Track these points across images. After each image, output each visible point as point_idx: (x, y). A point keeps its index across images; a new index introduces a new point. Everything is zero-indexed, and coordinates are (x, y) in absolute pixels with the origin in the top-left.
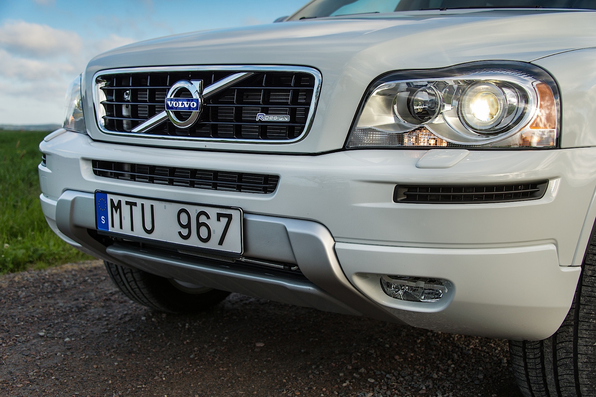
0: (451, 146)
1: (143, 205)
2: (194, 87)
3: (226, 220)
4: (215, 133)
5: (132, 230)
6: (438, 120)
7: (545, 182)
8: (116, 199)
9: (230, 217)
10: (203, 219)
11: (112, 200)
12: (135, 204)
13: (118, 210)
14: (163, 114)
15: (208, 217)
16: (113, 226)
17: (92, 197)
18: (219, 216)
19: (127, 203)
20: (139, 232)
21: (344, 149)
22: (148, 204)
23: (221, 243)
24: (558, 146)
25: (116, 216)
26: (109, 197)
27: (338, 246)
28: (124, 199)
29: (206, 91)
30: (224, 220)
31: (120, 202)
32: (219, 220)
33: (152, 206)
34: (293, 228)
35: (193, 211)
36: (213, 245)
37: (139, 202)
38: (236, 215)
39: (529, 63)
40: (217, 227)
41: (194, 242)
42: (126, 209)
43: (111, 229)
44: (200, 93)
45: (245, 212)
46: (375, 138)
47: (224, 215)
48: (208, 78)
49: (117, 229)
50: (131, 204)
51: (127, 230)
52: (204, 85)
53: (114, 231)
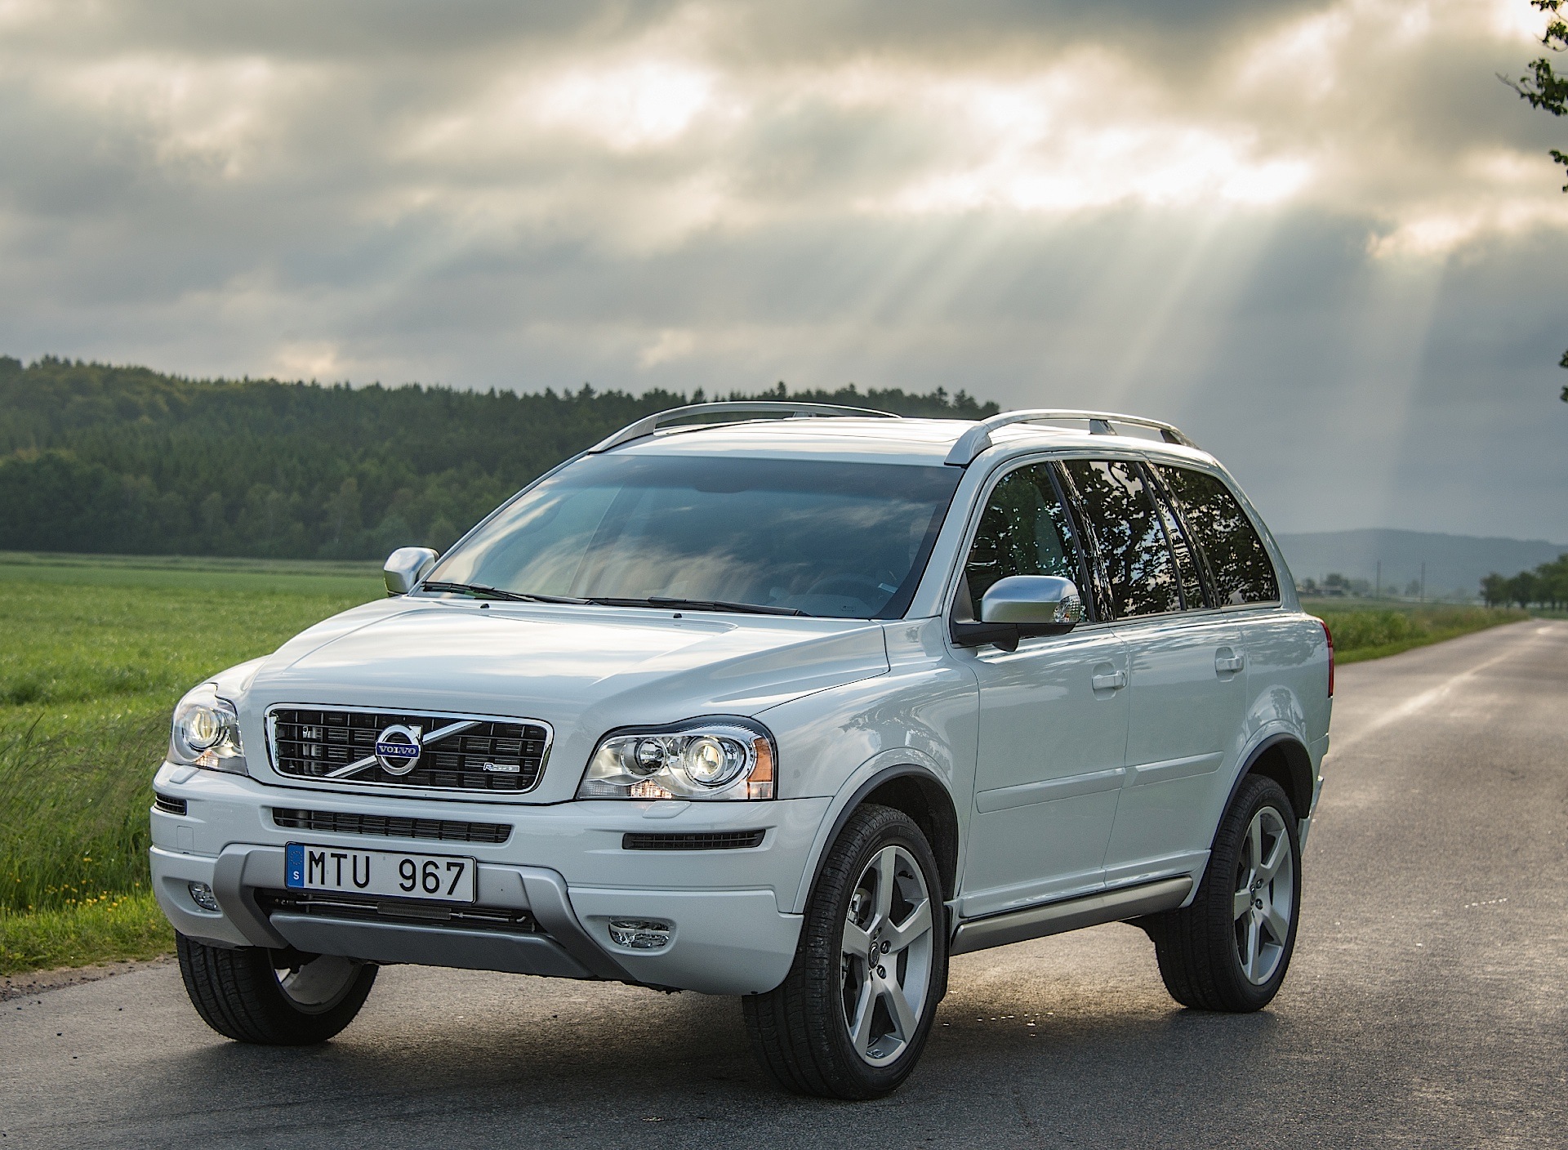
0: (675, 798)
1: (355, 857)
2: (413, 733)
3: (458, 868)
4: (433, 781)
5: (339, 884)
6: (663, 772)
7: (762, 831)
8: (317, 852)
9: (462, 866)
10: (430, 869)
11: (311, 853)
12: (345, 856)
13: (320, 863)
14: (373, 759)
15: (437, 867)
16: (311, 881)
17: (283, 850)
18: (449, 866)
19: (333, 855)
20: (348, 886)
21: (574, 800)
22: (361, 856)
23: (450, 892)
24: (775, 798)
25: (317, 871)
26: (307, 849)
27: (571, 890)
28: (328, 852)
29: (427, 738)
30: (455, 870)
31: (323, 854)
32: (449, 869)
33: (368, 858)
34: (528, 875)
35: (419, 862)
36: (441, 894)
37: (350, 854)
38: (469, 865)
39: (750, 717)
40: (447, 877)
41: (419, 893)
42: (331, 863)
43: (307, 885)
44: (420, 741)
45: (478, 861)
46: (605, 791)
47: (455, 865)
48: (428, 724)
49: (316, 884)
50: (339, 857)
51: (331, 885)
52: (424, 732)
53: (311, 886)
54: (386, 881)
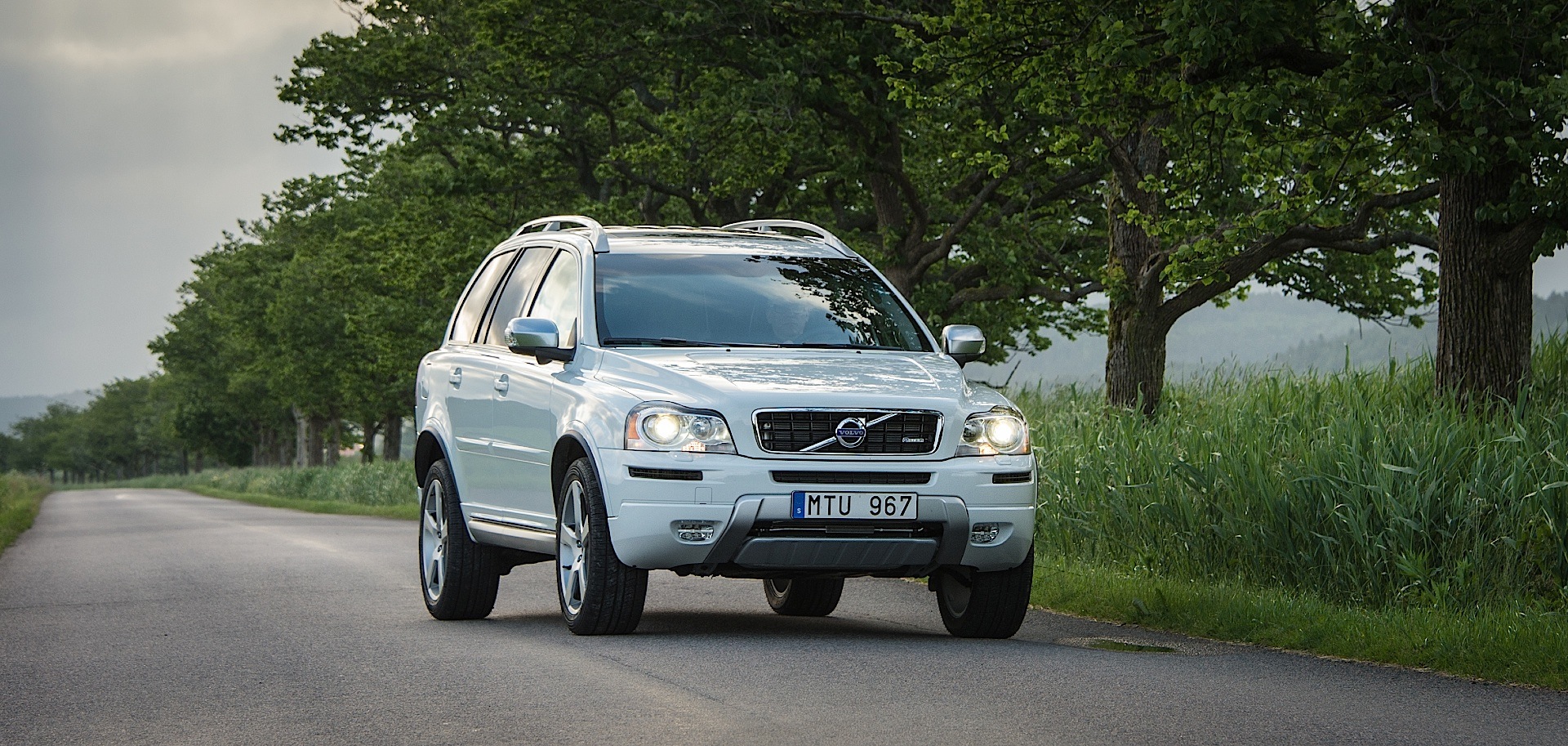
1: (841, 497)
2: (861, 422)
5: (829, 514)
8: (815, 496)
9: (910, 498)
10: (890, 501)
11: (810, 497)
12: (834, 497)
13: (817, 502)
14: (833, 439)
15: (894, 500)
16: (810, 513)
17: (787, 497)
18: (902, 498)
19: (826, 497)
20: (835, 514)
21: (956, 457)
22: (846, 496)
23: (902, 514)
25: (814, 507)
26: (807, 495)
27: (969, 508)
28: (822, 495)
29: (868, 425)
30: (906, 500)
31: (818, 497)
32: (902, 500)
33: (849, 497)
34: (941, 501)
35: (883, 497)
36: (897, 516)
37: (838, 495)
38: (914, 497)
40: (900, 505)
41: (882, 516)
42: (824, 502)
43: (807, 516)
44: (864, 426)
45: (917, 495)
47: (906, 498)
48: (870, 416)
49: (814, 515)
50: (830, 497)
51: (824, 514)
52: (867, 421)
53: (810, 517)
54: (861, 509)
